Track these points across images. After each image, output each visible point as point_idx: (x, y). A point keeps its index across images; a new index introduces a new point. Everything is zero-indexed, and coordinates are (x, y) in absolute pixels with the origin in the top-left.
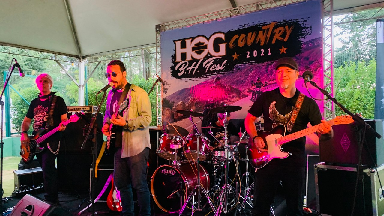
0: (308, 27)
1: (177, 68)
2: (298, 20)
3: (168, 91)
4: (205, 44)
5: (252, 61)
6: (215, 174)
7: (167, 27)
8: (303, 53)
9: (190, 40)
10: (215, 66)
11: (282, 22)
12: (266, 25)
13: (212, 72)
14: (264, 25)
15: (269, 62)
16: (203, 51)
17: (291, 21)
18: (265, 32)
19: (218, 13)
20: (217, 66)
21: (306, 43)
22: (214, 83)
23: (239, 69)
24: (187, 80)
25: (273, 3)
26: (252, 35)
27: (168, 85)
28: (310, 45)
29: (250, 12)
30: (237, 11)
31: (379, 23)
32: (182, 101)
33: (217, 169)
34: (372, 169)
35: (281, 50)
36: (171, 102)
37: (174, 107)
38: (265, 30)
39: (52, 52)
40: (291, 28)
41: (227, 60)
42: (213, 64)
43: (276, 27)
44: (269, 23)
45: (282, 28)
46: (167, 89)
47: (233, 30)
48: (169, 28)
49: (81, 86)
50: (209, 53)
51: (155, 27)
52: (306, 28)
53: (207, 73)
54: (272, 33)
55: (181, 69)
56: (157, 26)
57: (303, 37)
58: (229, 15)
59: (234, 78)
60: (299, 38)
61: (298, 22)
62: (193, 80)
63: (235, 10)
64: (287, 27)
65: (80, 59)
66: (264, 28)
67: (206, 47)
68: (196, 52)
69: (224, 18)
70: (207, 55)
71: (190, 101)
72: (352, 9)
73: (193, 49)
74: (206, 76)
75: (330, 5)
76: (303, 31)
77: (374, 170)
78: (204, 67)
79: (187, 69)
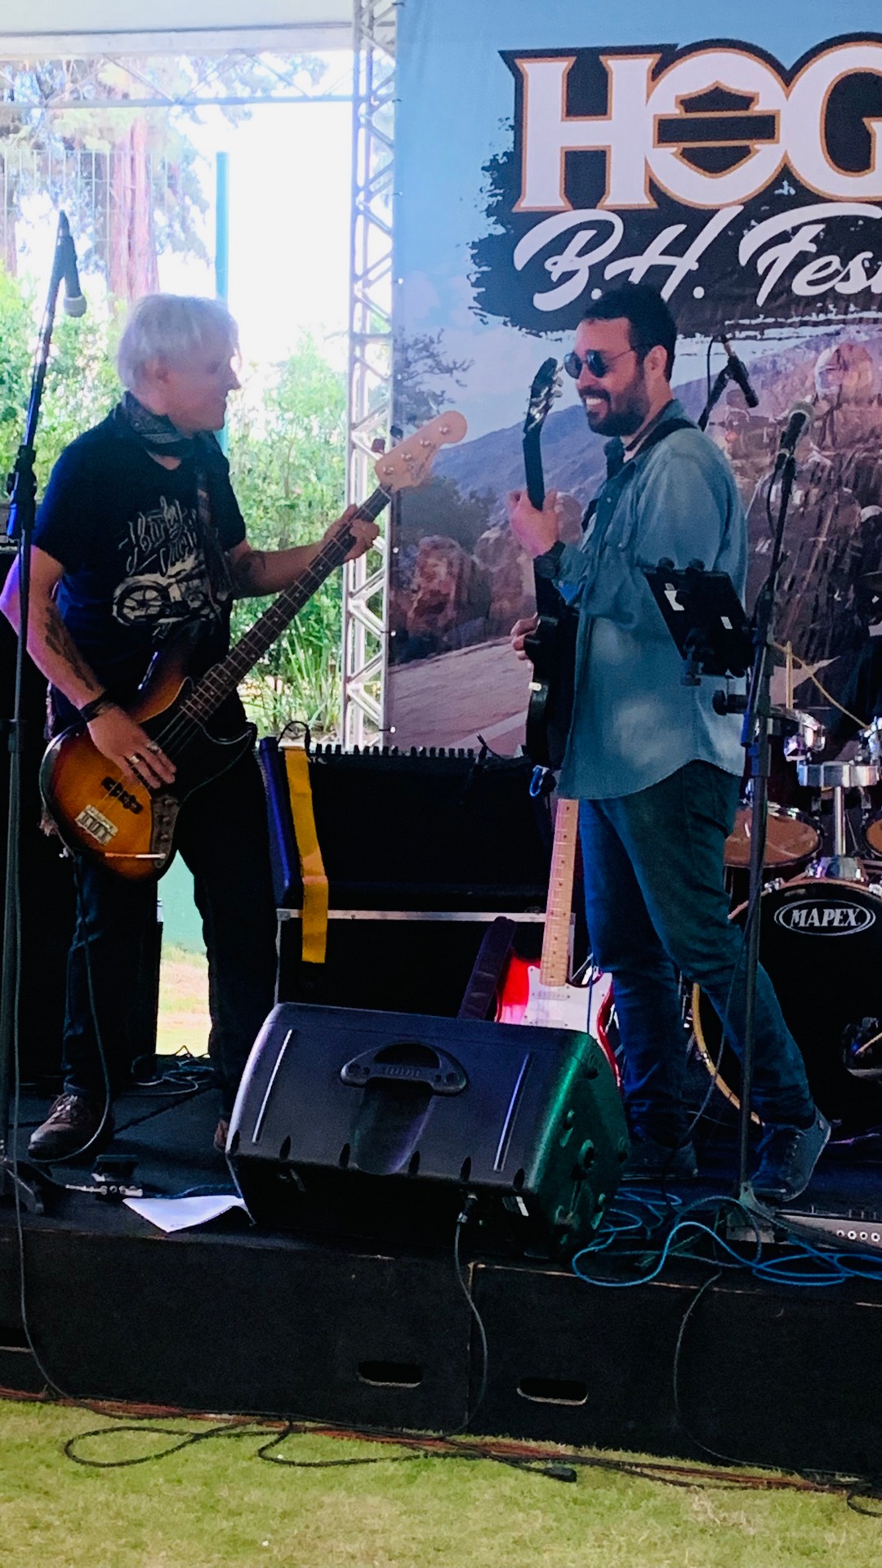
4: (758, 109)
9: (649, 61)
10: (828, 265)
13: (810, 301)
16: (744, 153)
20: (844, 264)
22: (818, 380)
27: (449, 370)
36: (464, 495)
37: (491, 534)
42: (813, 248)
50: (786, 173)
53: (767, 310)
55: (556, 266)
67: (765, 127)
68: (690, 156)
70: (777, 183)
73: (667, 131)
74: (762, 328)
78: (743, 261)
79: (611, 271)
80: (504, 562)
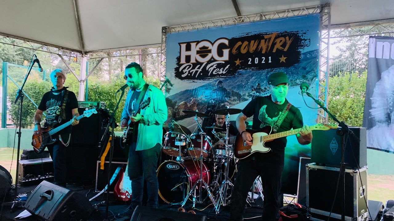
0: (307, 40)
1: (180, 70)
2: (298, 32)
3: (171, 91)
4: (209, 49)
5: (253, 68)
6: (215, 171)
7: (173, 29)
8: (301, 63)
9: (195, 43)
10: (217, 70)
11: (283, 33)
12: (269, 34)
13: (215, 75)
14: (266, 34)
15: (269, 69)
16: (207, 55)
17: (291, 32)
18: (267, 41)
19: (223, 20)
20: (220, 70)
21: (304, 54)
22: (216, 86)
23: (240, 74)
24: (190, 82)
25: (276, 14)
26: (255, 42)
27: (172, 85)
28: (308, 56)
29: (254, 21)
30: (242, 19)
31: (371, 39)
32: (184, 102)
33: (217, 167)
34: (355, 170)
35: (280, 58)
36: (173, 102)
37: (176, 107)
38: (267, 39)
39: (56, 46)
40: (291, 39)
41: (229, 65)
42: (216, 68)
43: (277, 37)
44: (271, 33)
45: (283, 39)
46: (169, 89)
47: (236, 37)
48: (175, 31)
49: (82, 81)
50: (212, 57)
51: (161, 29)
52: (305, 40)
53: (210, 76)
54: (273, 42)
55: (184, 71)
56: (163, 27)
57: (302, 48)
58: (234, 23)
59: (235, 82)
60: (298, 49)
61: (298, 34)
62: (196, 82)
63: (239, 18)
64: (287, 38)
65: (83, 55)
66: (266, 37)
67: (210, 51)
68: (200, 56)
69: (228, 25)
70: (211, 59)
71: (192, 101)
72: (348, 24)
73: (198, 52)
74: (209, 79)
75: (328, 20)
76: (302, 43)
77: (357, 171)
78: (207, 70)
79: (191, 71)
80: (177, 111)
